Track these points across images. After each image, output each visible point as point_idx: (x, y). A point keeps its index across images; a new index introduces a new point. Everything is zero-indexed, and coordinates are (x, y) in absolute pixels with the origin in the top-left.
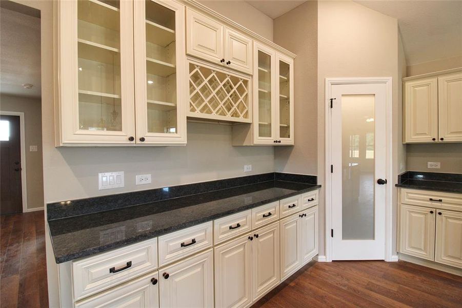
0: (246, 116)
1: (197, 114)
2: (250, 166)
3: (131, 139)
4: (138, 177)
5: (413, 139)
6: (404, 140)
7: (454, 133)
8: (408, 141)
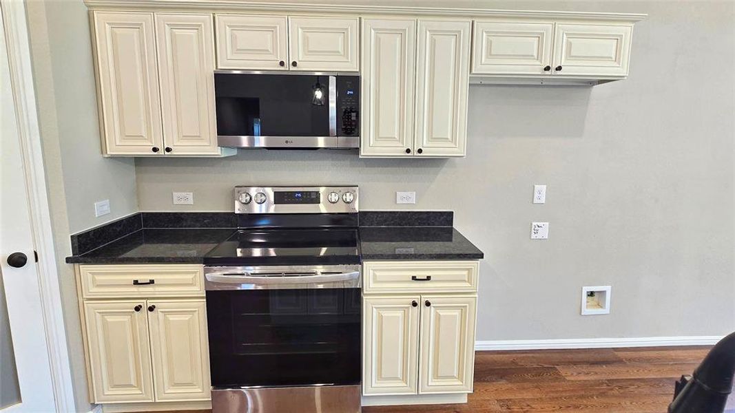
5: (118, 146)
6: (103, 148)
7: (186, 137)
8: (111, 152)
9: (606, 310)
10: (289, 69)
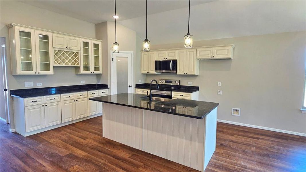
0: (78, 64)
1: (57, 65)
2: (84, 81)
3: (36, 73)
4: (37, 84)
5: (143, 72)
6: (141, 73)
7: (152, 71)
8: (142, 73)
9: (239, 115)
10: (166, 60)
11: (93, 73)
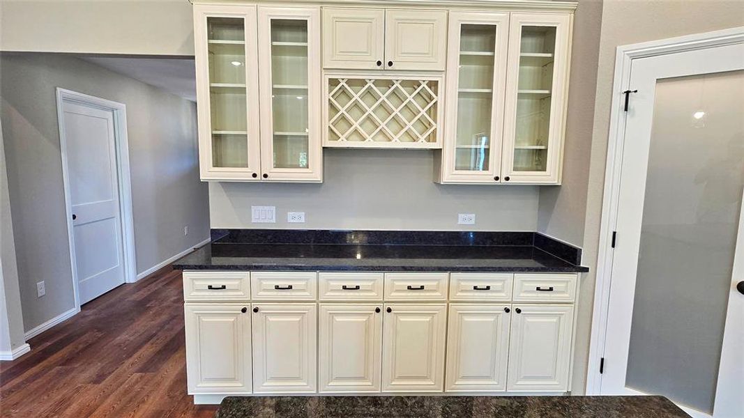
0: (433, 137)
1: (341, 143)
2: (473, 216)
4: (290, 214)
11: (507, 179)
